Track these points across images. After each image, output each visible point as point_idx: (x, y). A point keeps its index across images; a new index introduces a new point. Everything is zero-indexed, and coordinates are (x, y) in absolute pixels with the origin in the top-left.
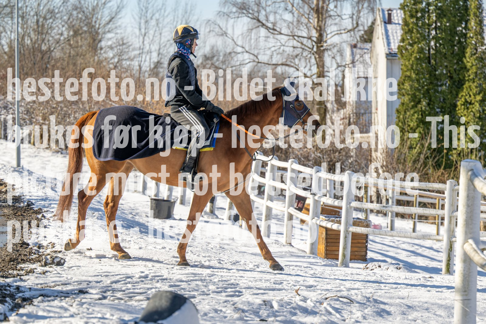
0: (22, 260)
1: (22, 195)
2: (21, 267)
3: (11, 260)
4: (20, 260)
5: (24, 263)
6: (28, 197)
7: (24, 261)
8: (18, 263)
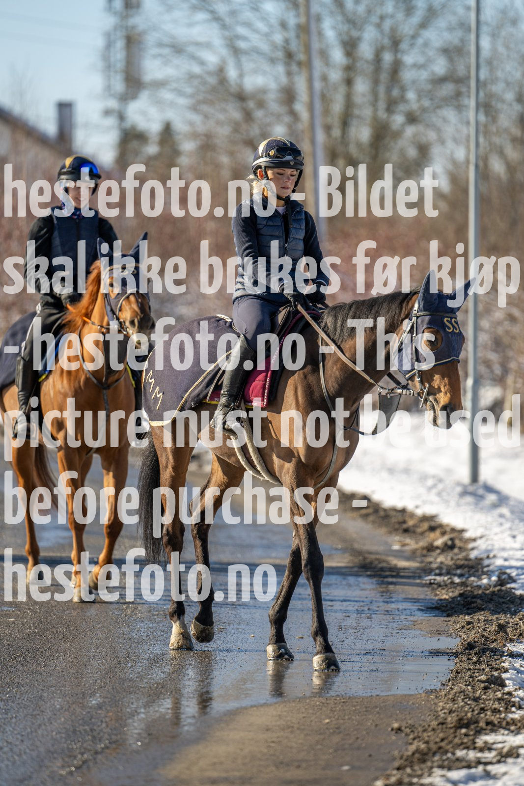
0: (488, 723)
1: (484, 556)
2: (486, 743)
3: (462, 724)
4: (482, 724)
5: (492, 731)
6: (499, 562)
7: (493, 727)
8: (479, 732)
